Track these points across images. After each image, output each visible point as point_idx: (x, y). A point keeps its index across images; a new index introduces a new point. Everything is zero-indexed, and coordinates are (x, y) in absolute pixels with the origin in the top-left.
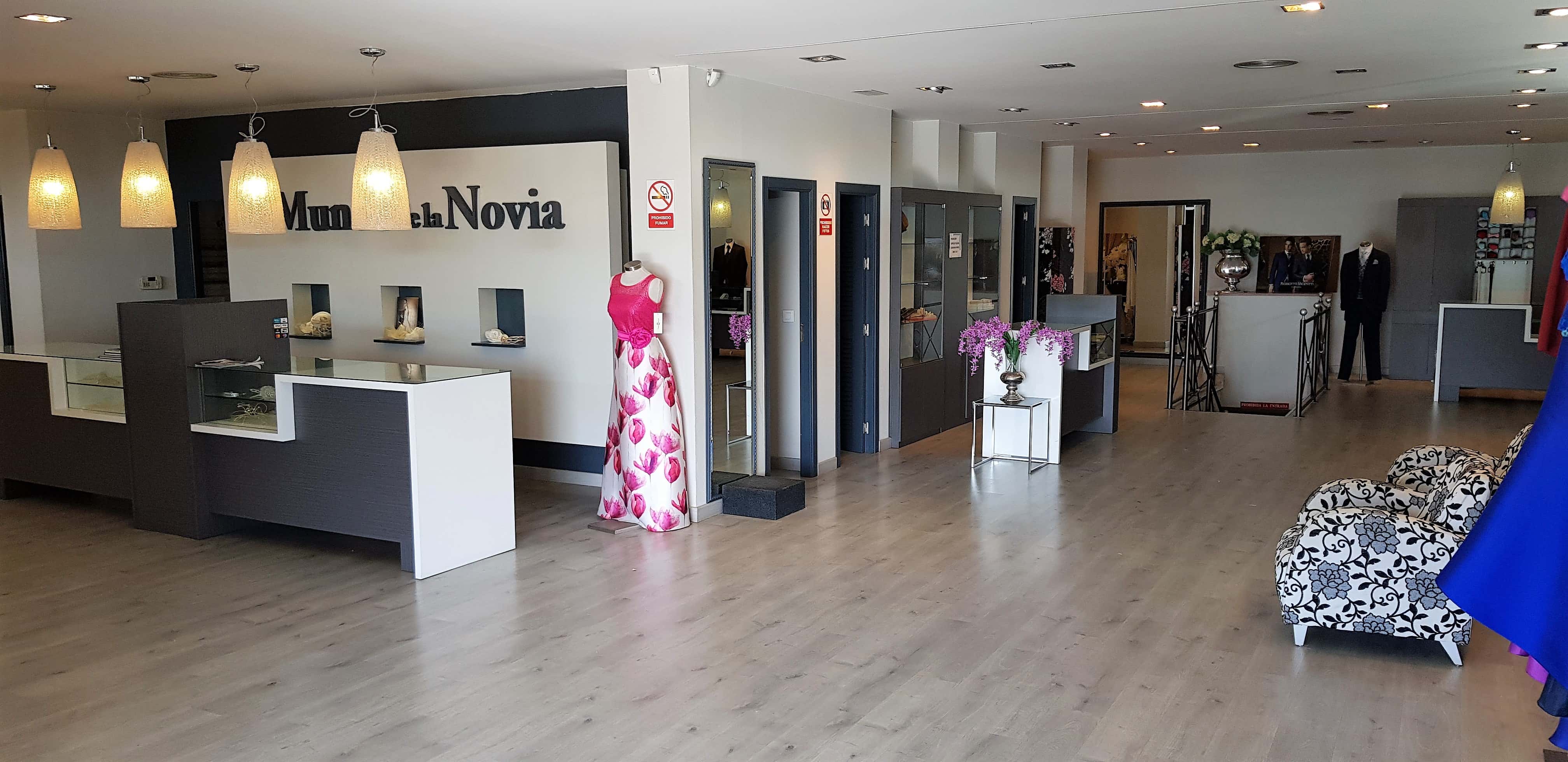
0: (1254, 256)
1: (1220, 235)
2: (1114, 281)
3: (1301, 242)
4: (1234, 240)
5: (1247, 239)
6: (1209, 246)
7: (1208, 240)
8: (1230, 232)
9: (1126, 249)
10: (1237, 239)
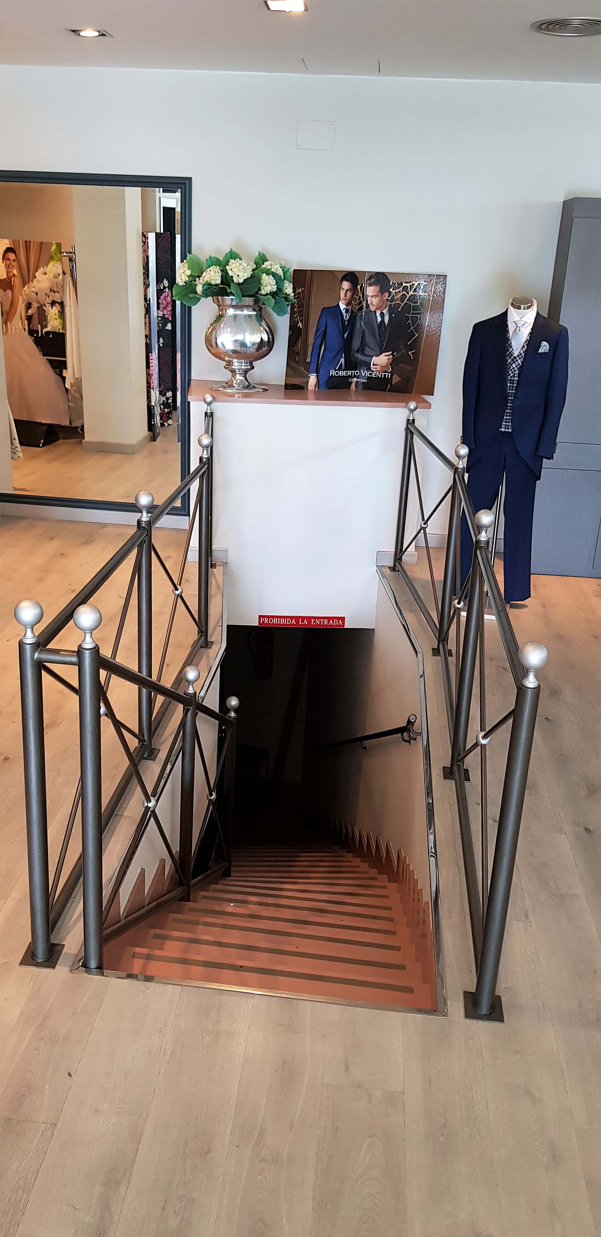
0: (281, 312)
1: (214, 262)
2: (45, 330)
3: (370, 285)
4: (241, 275)
5: (268, 274)
6: (190, 287)
7: (189, 272)
8: (233, 255)
9: (60, 271)
10: (247, 274)
